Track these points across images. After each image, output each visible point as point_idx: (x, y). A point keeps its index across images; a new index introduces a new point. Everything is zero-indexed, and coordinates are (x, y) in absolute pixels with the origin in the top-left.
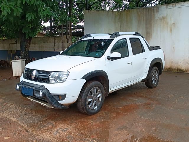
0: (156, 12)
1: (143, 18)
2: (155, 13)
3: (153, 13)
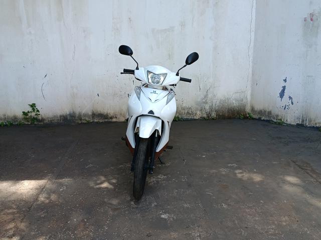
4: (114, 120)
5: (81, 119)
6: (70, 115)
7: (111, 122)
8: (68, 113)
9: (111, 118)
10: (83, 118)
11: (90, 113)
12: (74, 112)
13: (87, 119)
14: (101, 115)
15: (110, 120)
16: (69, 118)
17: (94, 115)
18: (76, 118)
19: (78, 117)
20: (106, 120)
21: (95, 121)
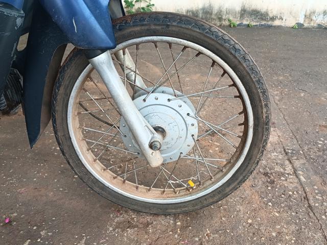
4: (277, 23)
5: (220, 19)
6: (203, 9)
7: (272, 26)
8: (201, 6)
9: (273, 19)
10: (224, 17)
11: (238, 9)
12: (210, 5)
13: (231, 18)
14: (256, 13)
15: (270, 23)
16: (201, 15)
17: (244, 12)
18: (213, 16)
19: (216, 14)
20: (263, 23)
21: (245, 22)
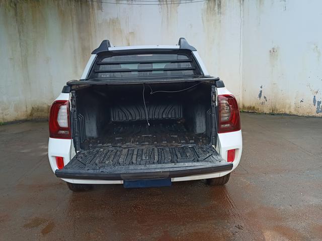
0: (98, 10)
1: (72, 18)
2: (96, 11)
3: (91, 10)
